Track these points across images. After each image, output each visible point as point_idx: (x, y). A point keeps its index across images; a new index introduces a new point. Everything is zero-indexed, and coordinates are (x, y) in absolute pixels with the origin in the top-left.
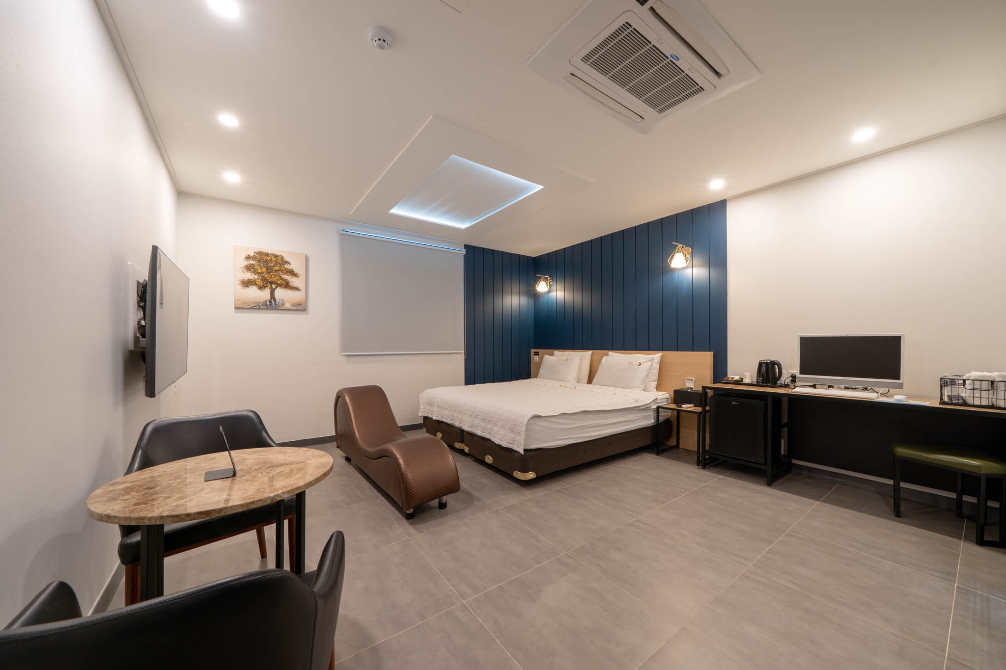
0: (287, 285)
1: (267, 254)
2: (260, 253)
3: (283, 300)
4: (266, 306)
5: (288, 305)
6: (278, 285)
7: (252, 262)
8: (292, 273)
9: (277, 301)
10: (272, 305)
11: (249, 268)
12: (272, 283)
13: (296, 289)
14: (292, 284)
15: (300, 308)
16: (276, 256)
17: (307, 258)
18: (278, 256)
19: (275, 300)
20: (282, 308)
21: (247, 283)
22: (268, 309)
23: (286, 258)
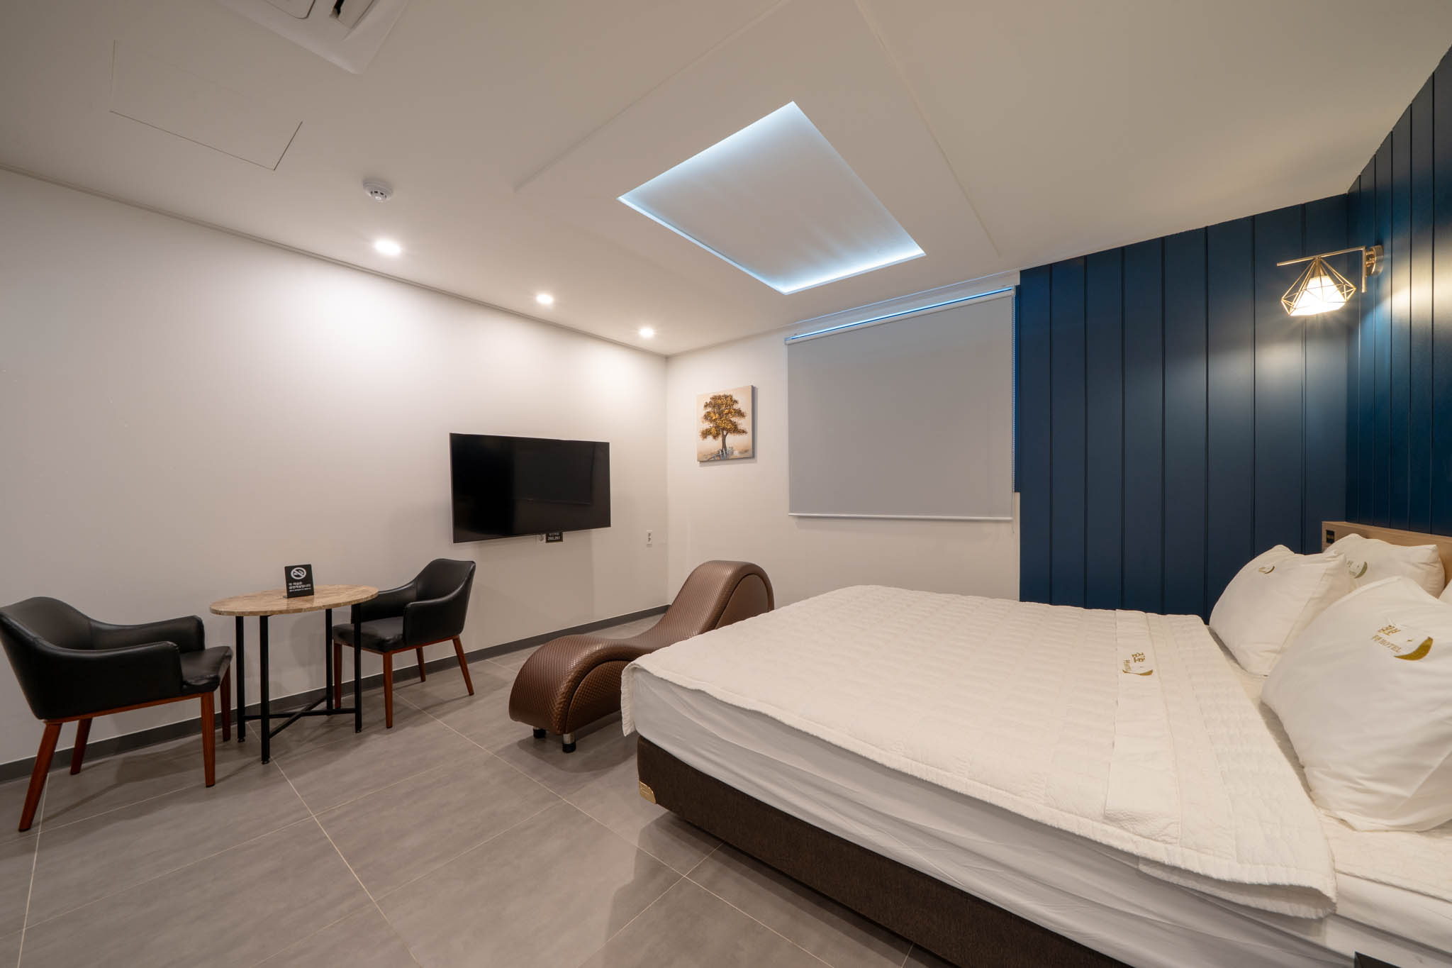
0: (736, 430)
1: (719, 397)
2: (714, 398)
3: (732, 448)
4: (719, 456)
5: (736, 454)
6: (729, 431)
7: (709, 409)
8: (740, 413)
9: (728, 449)
10: (723, 456)
11: (707, 417)
12: (723, 429)
13: (744, 432)
14: (740, 427)
15: (750, 454)
16: (726, 397)
17: (753, 389)
18: (728, 397)
19: (726, 450)
20: (732, 457)
21: (705, 434)
22: (720, 460)
23: (735, 398)
